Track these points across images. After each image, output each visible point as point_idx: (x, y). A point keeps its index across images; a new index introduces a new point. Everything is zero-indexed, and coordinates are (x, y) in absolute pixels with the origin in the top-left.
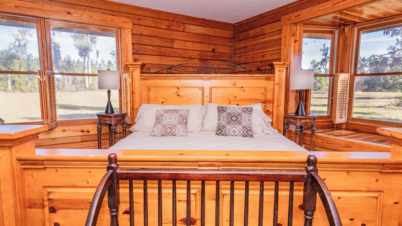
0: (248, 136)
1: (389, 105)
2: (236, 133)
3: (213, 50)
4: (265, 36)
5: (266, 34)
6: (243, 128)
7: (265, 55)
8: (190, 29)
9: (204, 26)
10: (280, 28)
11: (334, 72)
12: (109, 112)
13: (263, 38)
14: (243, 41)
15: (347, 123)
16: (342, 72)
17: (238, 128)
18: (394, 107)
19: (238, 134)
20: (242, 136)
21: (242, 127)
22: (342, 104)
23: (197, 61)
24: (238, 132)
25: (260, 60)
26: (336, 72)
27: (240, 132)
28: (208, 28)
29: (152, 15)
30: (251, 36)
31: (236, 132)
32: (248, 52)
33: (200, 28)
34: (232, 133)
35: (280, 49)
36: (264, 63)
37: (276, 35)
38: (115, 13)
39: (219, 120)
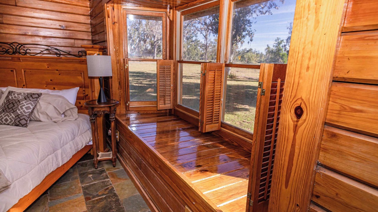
0: (20, 125)
2: (8, 122)
6: (15, 117)
17: (11, 117)
19: (10, 122)
20: (14, 125)
21: (14, 115)
24: (10, 120)
27: (12, 121)
31: (8, 120)
34: (4, 122)
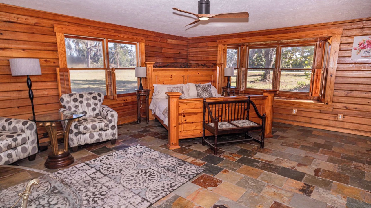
1: (256, 81)
3: (180, 52)
4: (208, 48)
5: (209, 47)
7: (209, 57)
8: (169, 41)
9: (175, 40)
10: (217, 45)
11: (239, 67)
12: (141, 89)
13: (207, 49)
14: (195, 49)
15: (245, 91)
16: (242, 67)
18: (259, 82)
22: (243, 82)
23: (172, 59)
25: (206, 59)
26: (240, 67)
28: (177, 41)
29: (153, 35)
30: (200, 46)
32: (198, 54)
33: (173, 40)
35: (217, 56)
36: (208, 61)
37: (214, 48)
38: (137, 35)
39: (197, 91)
